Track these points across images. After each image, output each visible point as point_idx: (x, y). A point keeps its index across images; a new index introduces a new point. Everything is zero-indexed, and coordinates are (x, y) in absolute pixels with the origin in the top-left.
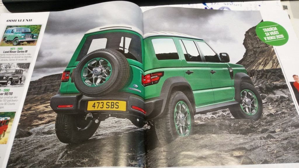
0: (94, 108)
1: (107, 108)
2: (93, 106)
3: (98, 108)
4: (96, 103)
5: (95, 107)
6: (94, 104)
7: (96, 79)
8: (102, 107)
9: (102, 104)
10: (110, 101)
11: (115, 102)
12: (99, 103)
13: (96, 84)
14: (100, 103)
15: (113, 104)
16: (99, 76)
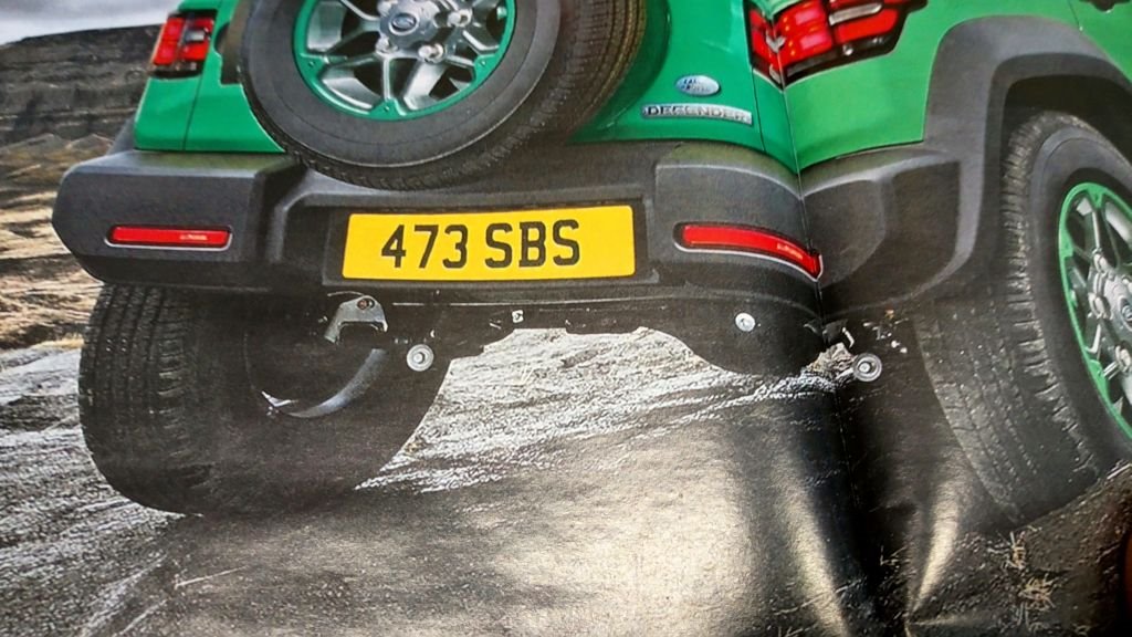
0: (398, 264)
1: (491, 263)
2: (386, 251)
3: (423, 264)
4: (408, 233)
5: (399, 254)
6: (399, 234)
7: (404, 71)
8: (456, 256)
9: (457, 236)
10: (515, 218)
11: (549, 217)
12: (433, 230)
13: (407, 99)
14: (441, 230)
15: (533, 234)
16: (425, 52)
